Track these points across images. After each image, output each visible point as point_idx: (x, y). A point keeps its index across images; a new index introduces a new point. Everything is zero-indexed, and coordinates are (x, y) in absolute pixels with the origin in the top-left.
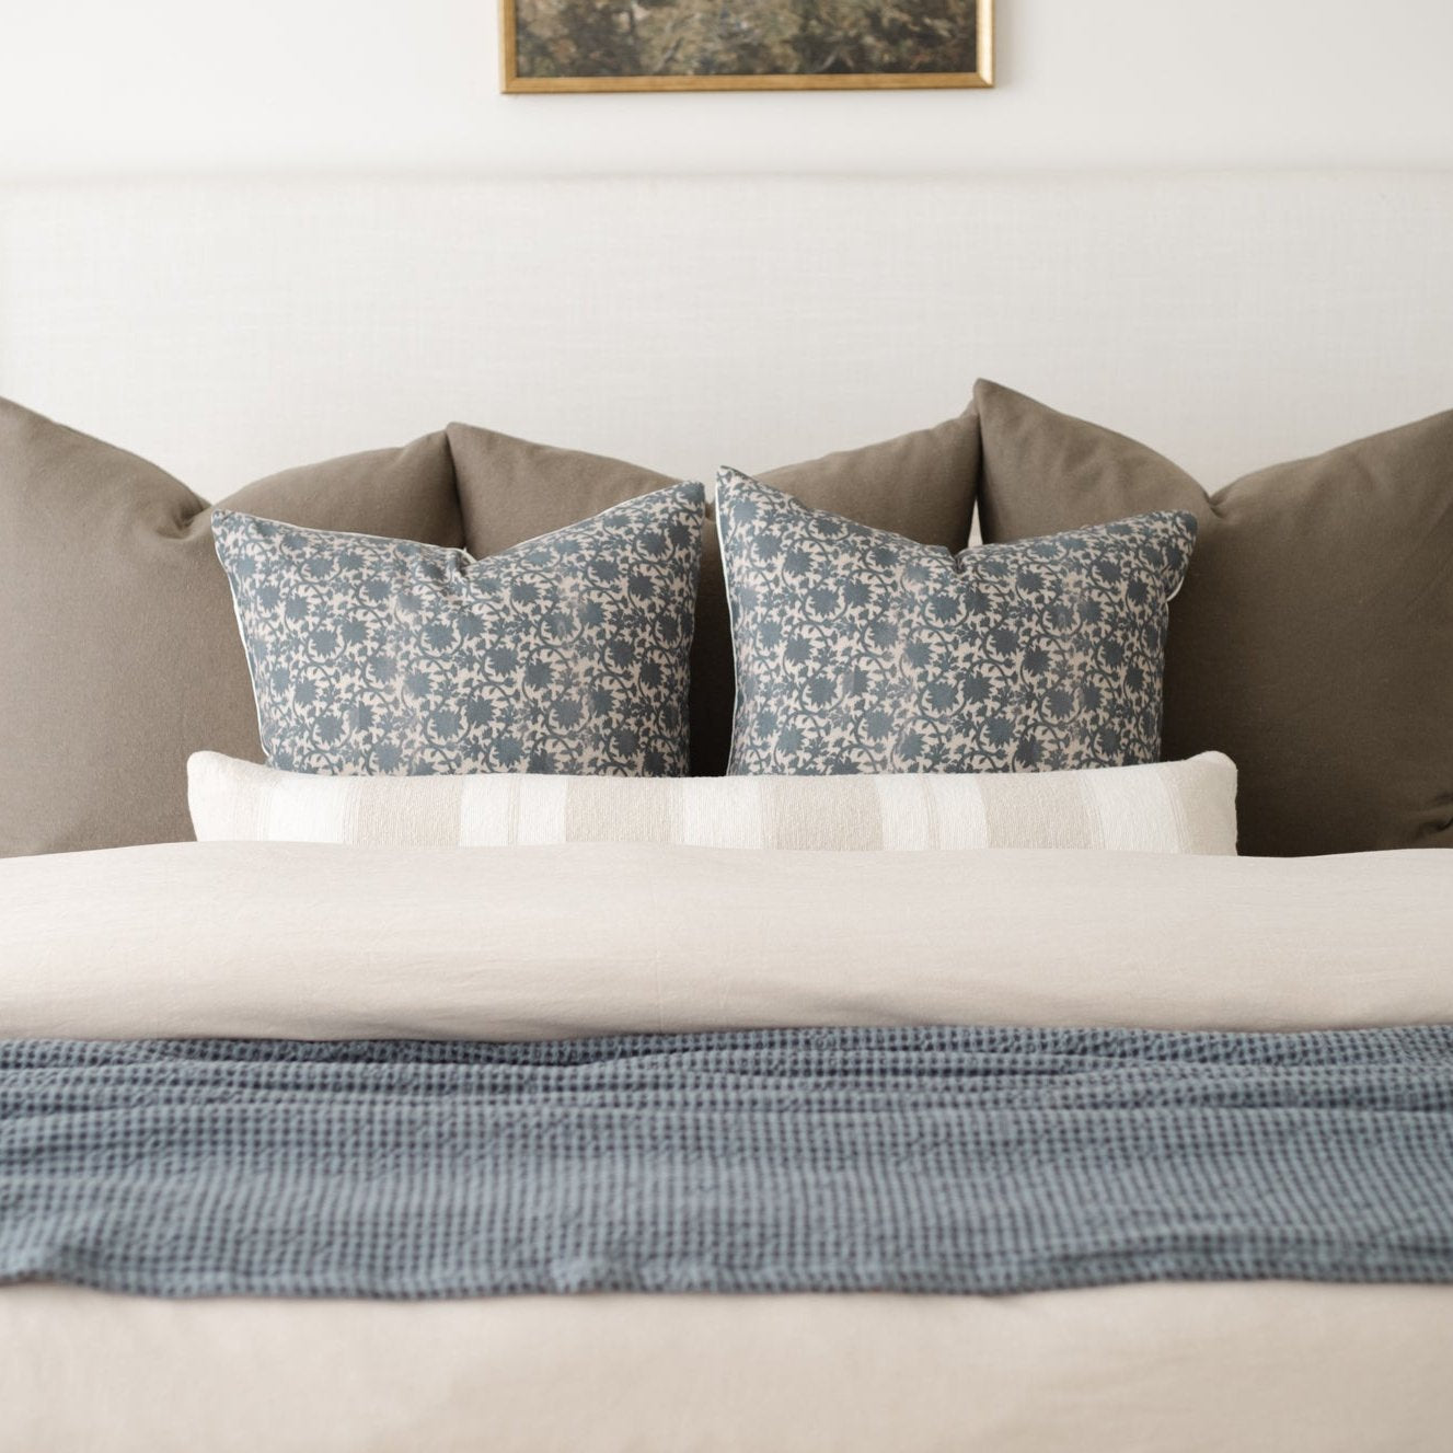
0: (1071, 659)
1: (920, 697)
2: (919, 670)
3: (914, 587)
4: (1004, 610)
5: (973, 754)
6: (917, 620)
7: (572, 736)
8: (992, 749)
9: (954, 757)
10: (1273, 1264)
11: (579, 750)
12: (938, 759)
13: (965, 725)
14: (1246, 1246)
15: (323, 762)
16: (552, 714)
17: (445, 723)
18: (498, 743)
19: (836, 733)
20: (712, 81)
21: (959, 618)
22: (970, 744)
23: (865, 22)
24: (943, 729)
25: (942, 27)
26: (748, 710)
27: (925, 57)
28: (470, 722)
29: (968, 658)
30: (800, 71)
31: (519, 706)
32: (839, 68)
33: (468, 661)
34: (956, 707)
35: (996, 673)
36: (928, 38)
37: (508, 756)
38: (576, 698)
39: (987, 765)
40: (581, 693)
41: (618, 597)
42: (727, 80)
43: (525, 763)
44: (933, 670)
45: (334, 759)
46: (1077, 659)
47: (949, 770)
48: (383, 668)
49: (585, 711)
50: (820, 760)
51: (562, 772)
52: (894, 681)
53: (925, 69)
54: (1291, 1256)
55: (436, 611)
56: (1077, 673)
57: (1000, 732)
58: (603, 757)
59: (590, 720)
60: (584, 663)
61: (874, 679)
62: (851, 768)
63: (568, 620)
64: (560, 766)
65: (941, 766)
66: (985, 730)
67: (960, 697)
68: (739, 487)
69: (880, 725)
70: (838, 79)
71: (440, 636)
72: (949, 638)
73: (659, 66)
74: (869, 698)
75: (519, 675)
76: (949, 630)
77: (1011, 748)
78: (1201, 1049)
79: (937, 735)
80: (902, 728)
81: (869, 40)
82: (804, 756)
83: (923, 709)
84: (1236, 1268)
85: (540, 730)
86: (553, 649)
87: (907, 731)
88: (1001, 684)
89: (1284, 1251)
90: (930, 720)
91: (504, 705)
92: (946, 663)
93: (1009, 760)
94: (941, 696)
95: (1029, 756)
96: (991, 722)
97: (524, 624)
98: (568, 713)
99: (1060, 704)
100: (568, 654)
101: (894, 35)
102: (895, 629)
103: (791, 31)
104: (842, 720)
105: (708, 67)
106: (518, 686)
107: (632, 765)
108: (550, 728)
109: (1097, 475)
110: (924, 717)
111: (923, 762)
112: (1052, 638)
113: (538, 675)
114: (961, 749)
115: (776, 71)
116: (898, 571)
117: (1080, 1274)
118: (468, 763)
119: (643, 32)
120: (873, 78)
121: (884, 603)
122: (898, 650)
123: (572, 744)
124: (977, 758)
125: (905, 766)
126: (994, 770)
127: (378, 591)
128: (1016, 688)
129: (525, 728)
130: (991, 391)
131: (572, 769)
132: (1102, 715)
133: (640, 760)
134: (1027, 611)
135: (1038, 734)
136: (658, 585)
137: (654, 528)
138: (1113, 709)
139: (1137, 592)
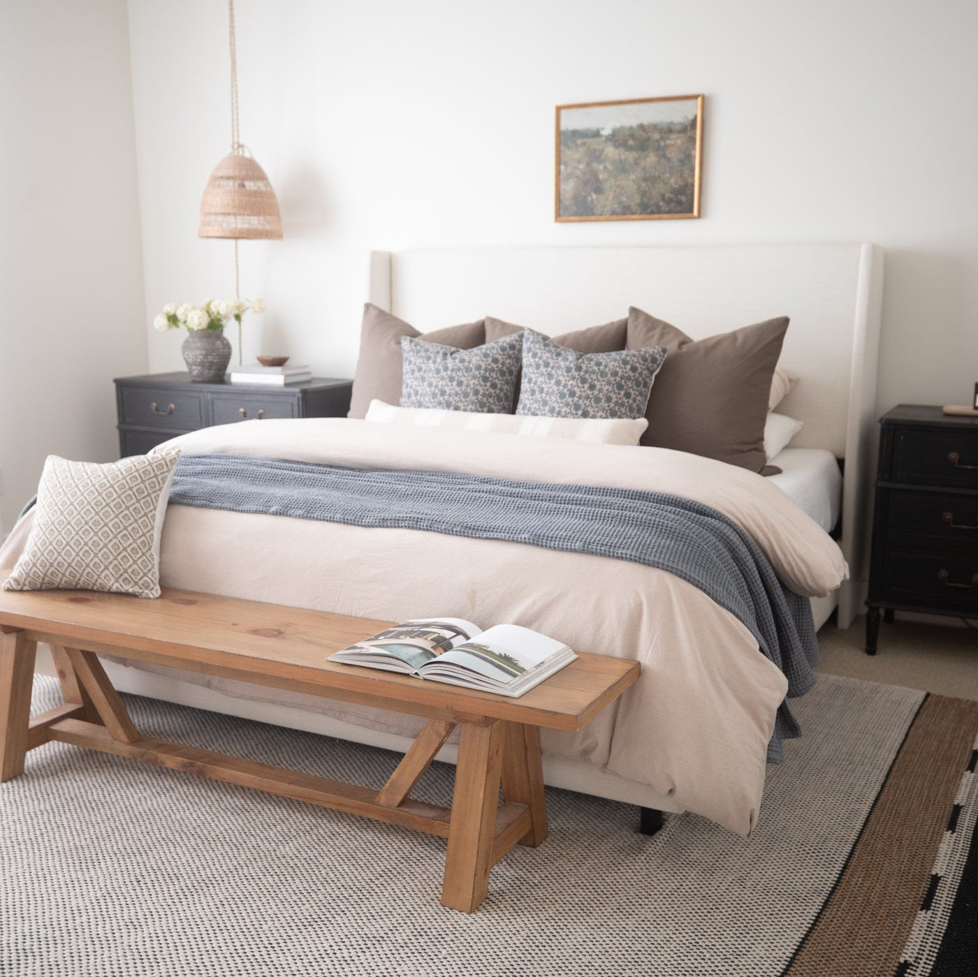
0: (603, 387)
1: (556, 395)
2: (558, 388)
3: (562, 364)
4: (586, 372)
6: (560, 373)
7: (466, 401)
8: (574, 412)
9: (563, 414)
11: (468, 405)
12: (559, 414)
13: (567, 405)
16: (462, 395)
17: (434, 396)
18: (446, 402)
19: (535, 405)
20: (613, 217)
21: (572, 373)
22: (568, 410)
23: (660, 198)
24: (561, 405)
25: (683, 199)
27: (678, 209)
28: (440, 395)
29: (572, 385)
30: (641, 214)
31: (453, 392)
32: (652, 213)
33: (443, 379)
34: (566, 399)
35: (579, 390)
36: (679, 202)
37: (448, 405)
38: (469, 391)
39: (572, 416)
40: (471, 389)
41: (487, 363)
42: (618, 217)
43: (452, 408)
44: (561, 388)
46: (606, 388)
47: (562, 417)
48: (423, 379)
50: (530, 412)
52: (550, 391)
53: (680, 212)
55: (439, 365)
56: (605, 391)
57: (577, 407)
58: (474, 408)
59: (473, 398)
60: (473, 381)
61: (546, 389)
62: (537, 415)
63: (471, 369)
66: (573, 406)
67: (567, 396)
68: (528, 334)
69: (545, 403)
70: (651, 216)
71: (438, 371)
72: (567, 379)
73: (600, 212)
74: (544, 395)
75: (455, 383)
76: (568, 376)
77: (580, 412)
79: (559, 407)
80: (551, 404)
81: (661, 203)
82: (526, 411)
83: (557, 399)
85: (458, 399)
86: (465, 376)
88: (580, 393)
90: (558, 403)
91: (450, 391)
92: (565, 386)
93: (579, 415)
94: (562, 396)
95: (585, 415)
96: (575, 404)
97: (459, 369)
98: (466, 395)
99: (597, 400)
100: (469, 378)
101: (669, 202)
102: (554, 375)
103: (638, 201)
104: (537, 401)
105: (614, 213)
106: (454, 386)
107: (483, 412)
108: (460, 399)
109: (653, 336)
110: (557, 401)
111: (555, 415)
112: (599, 381)
113: (460, 384)
114: (565, 411)
115: (633, 213)
116: (560, 359)
119: (595, 203)
120: (661, 216)
121: (553, 368)
122: (553, 381)
123: (466, 403)
124: (570, 414)
125: (550, 415)
126: (574, 418)
127: (429, 358)
128: (584, 395)
129: (454, 398)
131: (465, 410)
132: (612, 405)
133: (486, 409)
134: (594, 372)
135: (589, 409)
136: (501, 361)
137: (505, 345)
138: (616, 403)
139: (634, 369)
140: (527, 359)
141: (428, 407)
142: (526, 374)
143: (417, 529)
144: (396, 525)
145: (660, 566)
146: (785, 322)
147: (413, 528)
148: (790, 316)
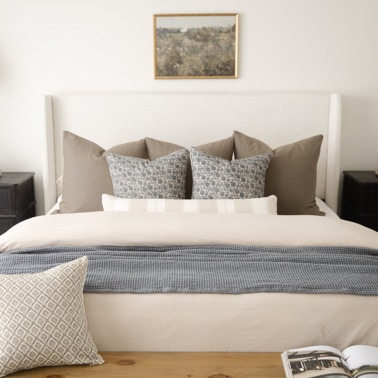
0: (249, 179)
1: (224, 186)
2: (224, 181)
3: (223, 167)
4: (238, 171)
5: (233, 195)
6: (223, 173)
7: (166, 192)
8: (236, 195)
9: (229, 196)
10: (282, 290)
11: (167, 194)
12: (227, 196)
13: (231, 191)
14: (277, 287)
16: (163, 188)
17: (145, 190)
18: (153, 193)
19: (210, 192)
20: (190, 77)
21: (231, 173)
22: (232, 194)
23: (216, 67)
24: (228, 191)
25: (229, 68)
26: (195, 187)
27: (226, 73)
28: (149, 189)
29: (232, 179)
30: (205, 75)
31: (157, 187)
32: (211, 75)
33: (148, 179)
34: (230, 188)
35: (237, 182)
36: (226, 70)
37: (155, 195)
38: (166, 185)
39: (235, 197)
40: (167, 185)
41: (174, 168)
42: (192, 77)
43: (158, 197)
44: (226, 181)
46: (250, 179)
47: (229, 198)
48: (134, 180)
49: (168, 188)
50: (207, 196)
51: (164, 198)
52: (220, 183)
53: (226, 75)
54: (285, 288)
55: (143, 171)
56: (250, 182)
57: (237, 192)
58: (171, 195)
59: (169, 189)
60: (168, 180)
61: (216, 183)
62: (212, 198)
63: (165, 172)
64: (164, 197)
65: (227, 198)
66: (235, 191)
67: (231, 186)
68: (194, 150)
69: (217, 191)
70: (211, 77)
71: (144, 175)
72: (229, 176)
73: (181, 74)
74: (215, 186)
75: (157, 182)
76: (229, 175)
77: (239, 195)
78: (270, 250)
79: (227, 192)
80: (221, 191)
81: (216, 70)
82: (204, 195)
83: (224, 188)
84: (276, 290)
85: (160, 191)
86: (163, 177)
87: (222, 191)
88: (237, 184)
89: (284, 288)
90: (226, 190)
91: (155, 186)
92: (228, 180)
93: (239, 196)
94: (227, 186)
95: (242, 196)
96: (236, 190)
97: (158, 173)
98: (165, 188)
99: (247, 187)
100: (165, 178)
101: (221, 69)
102: (220, 174)
103: (203, 69)
104: (211, 190)
105: (189, 75)
106: (157, 183)
108: (162, 190)
109: (254, 147)
110: (225, 189)
111: (224, 197)
112: (246, 176)
113: (160, 182)
114: (231, 195)
115: (201, 75)
116: (220, 164)
117: (250, 291)
118: (148, 196)
119: (178, 69)
120: (217, 77)
121: (218, 170)
122: (220, 178)
123: (166, 193)
124: (233, 196)
125: (221, 197)
127: (134, 167)
128: (240, 184)
129: (158, 190)
130: (236, 133)
131: (166, 198)
134: (242, 171)
135: (244, 192)
136: (180, 166)
137: (180, 157)
138: (256, 188)
139: (261, 168)
140: (195, 165)
141: (141, 198)
143: (272, 292)
144: (258, 291)
147: (270, 292)
148: (323, 135)
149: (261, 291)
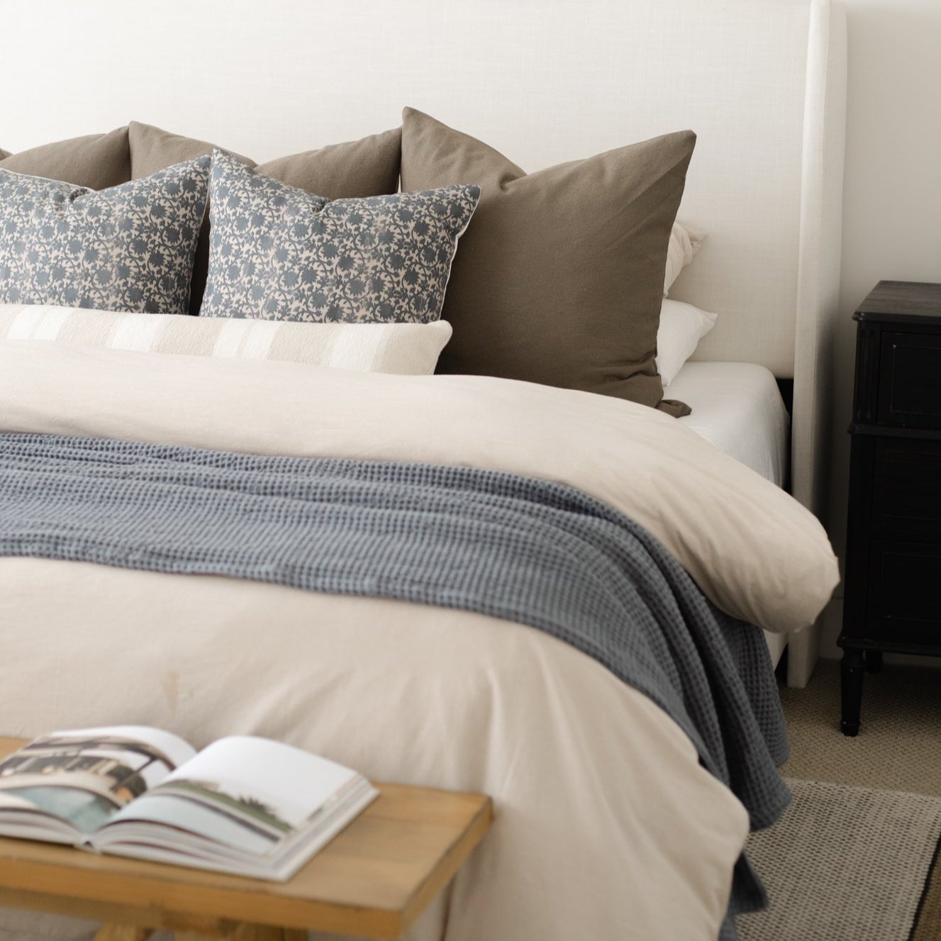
0: (368, 262)
1: (279, 279)
2: (281, 264)
3: (288, 218)
4: (334, 234)
5: (303, 312)
6: (284, 236)
7: (105, 289)
8: (314, 310)
9: (293, 313)
11: (108, 297)
12: (285, 312)
13: (300, 296)
15: (37, 296)
16: (96, 277)
17: (42, 278)
18: (66, 291)
19: (238, 296)
21: (307, 236)
22: (302, 307)
24: (289, 297)
28: (54, 278)
29: (307, 258)
31: (79, 271)
33: (58, 246)
34: (297, 286)
35: (321, 268)
37: (70, 297)
38: (109, 269)
39: (310, 318)
40: (113, 266)
41: (143, 216)
43: (78, 302)
44: (288, 264)
45: (43, 295)
46: (372, 264)
47: (290, 320)
49: (114, 276)
50: (228, 310)
51: (97, 308)
52: (267, 269)
55: (50, 219)
56: (370, 271)
57: (319, 300)
58: (120, 302)
59: (118, 281)
60: (117, 251)
61: (258, 268)
62: (242, 316)
63: (113, 227)
64: (96, 305)
65: (286, 318)
66: (311, 299)
67: (300, 280)
68: (220, 159)
69: (258, 293)
71: (48, 232)
72: (299, 247)
74: (255, 278)
75: (81, 255)
76: (300, 243)
77: (324, 310)
79: (285, 300)
80: (268, 295)
82: (222, 308)
83: (280, 285)
85: (88, 284)
86: (102, 242)
87: (271, 297)
88: (323, 275)
90: (283, 292)
91: (72, 270)
92: (295, 261)
93: (323, 317)
94: (290, 279)
95: (334, 315)
96: (315, 295)
97: (89, 228)
98: (104, 277)
99: (357, 287)
100: (109, 245)
102: (273, 241)
104: (241, 289)
106: (80, 261)
107: (137, 308)
108: (93, 284)
110: (280, 290)
111: (278, 315)
112: (359, 251)
113: (92, 255)
114: (297, 309)
116: (283, 209)
118: (50, 300)
121: (270, 227)
122: (272, 252)
123: (104, 294)
124: (305, 315)
125: (268, 316)
126: (314, 321)
127: (28, 206)
128: (331, 277)
129: (80, 283)
130: (413, 113)
131: (103, 307)
132: (384, 295)
133: (142, 304)
134: (348, 235)
135: (341, 304)
136: (169, 211)
137: (176, 180)
138: (391, 293)
139: (421, 228)
140: (219, 210)
141: (31, 302)
142: (218, 237)
143: (56, 557)
144: (16, 550)
145: (521, 618)
146: (690, 140)
147: (49, 556)
148: (695, 132)
149: (24, 551)
